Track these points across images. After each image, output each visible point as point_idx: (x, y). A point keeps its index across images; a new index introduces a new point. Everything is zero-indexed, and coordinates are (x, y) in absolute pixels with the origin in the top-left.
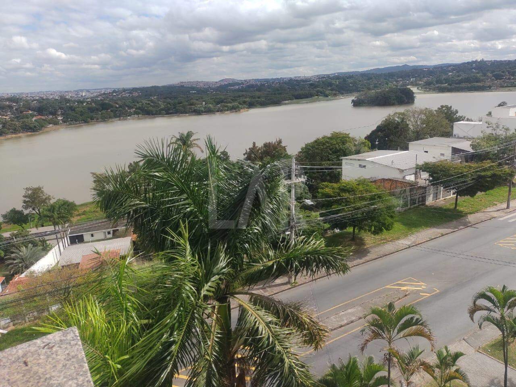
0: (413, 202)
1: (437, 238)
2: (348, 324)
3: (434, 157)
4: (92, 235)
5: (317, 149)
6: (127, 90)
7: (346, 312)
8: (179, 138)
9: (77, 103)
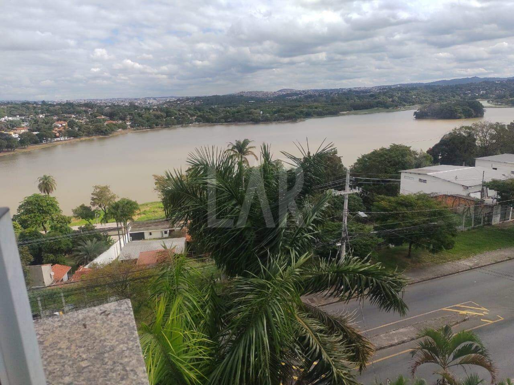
0: (477, 221)
1: (504, 261)
2: (399, 344)
3: (504, 175)
4: (151, 234)
5: (374, 161)
6: (190, 99)
7: (397, 331)
8: (235, 145)
9: (144, 110)
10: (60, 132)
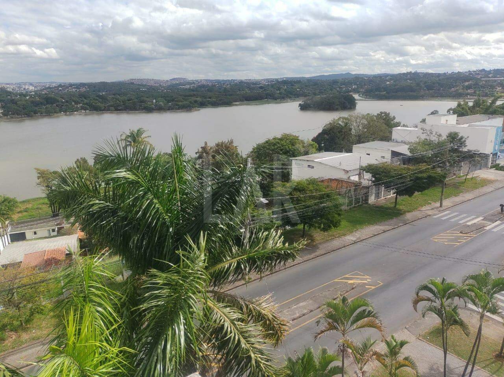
0: (357, 201)
1: (380, 234)
2: (300, 317)
4: (35, 233)
5: (268, 149)
6: (74, 85)
7: (298, 305)
8: (130, 135)
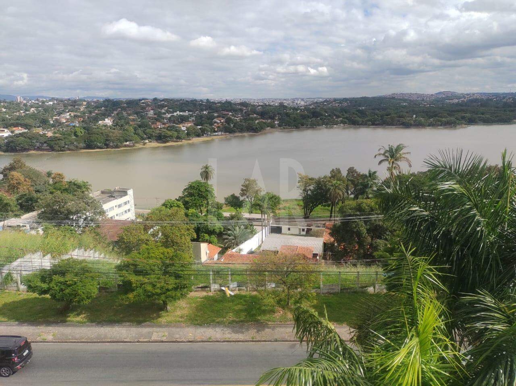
4: (289, 229)
6: (337, 100)
9: (292, 110)
10: (218, 127)
